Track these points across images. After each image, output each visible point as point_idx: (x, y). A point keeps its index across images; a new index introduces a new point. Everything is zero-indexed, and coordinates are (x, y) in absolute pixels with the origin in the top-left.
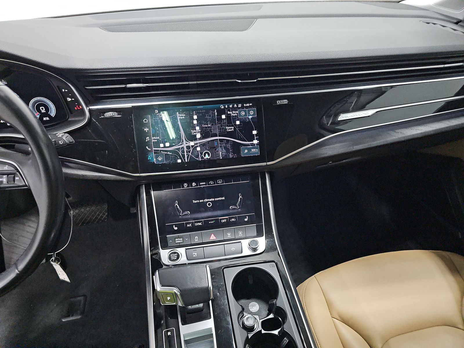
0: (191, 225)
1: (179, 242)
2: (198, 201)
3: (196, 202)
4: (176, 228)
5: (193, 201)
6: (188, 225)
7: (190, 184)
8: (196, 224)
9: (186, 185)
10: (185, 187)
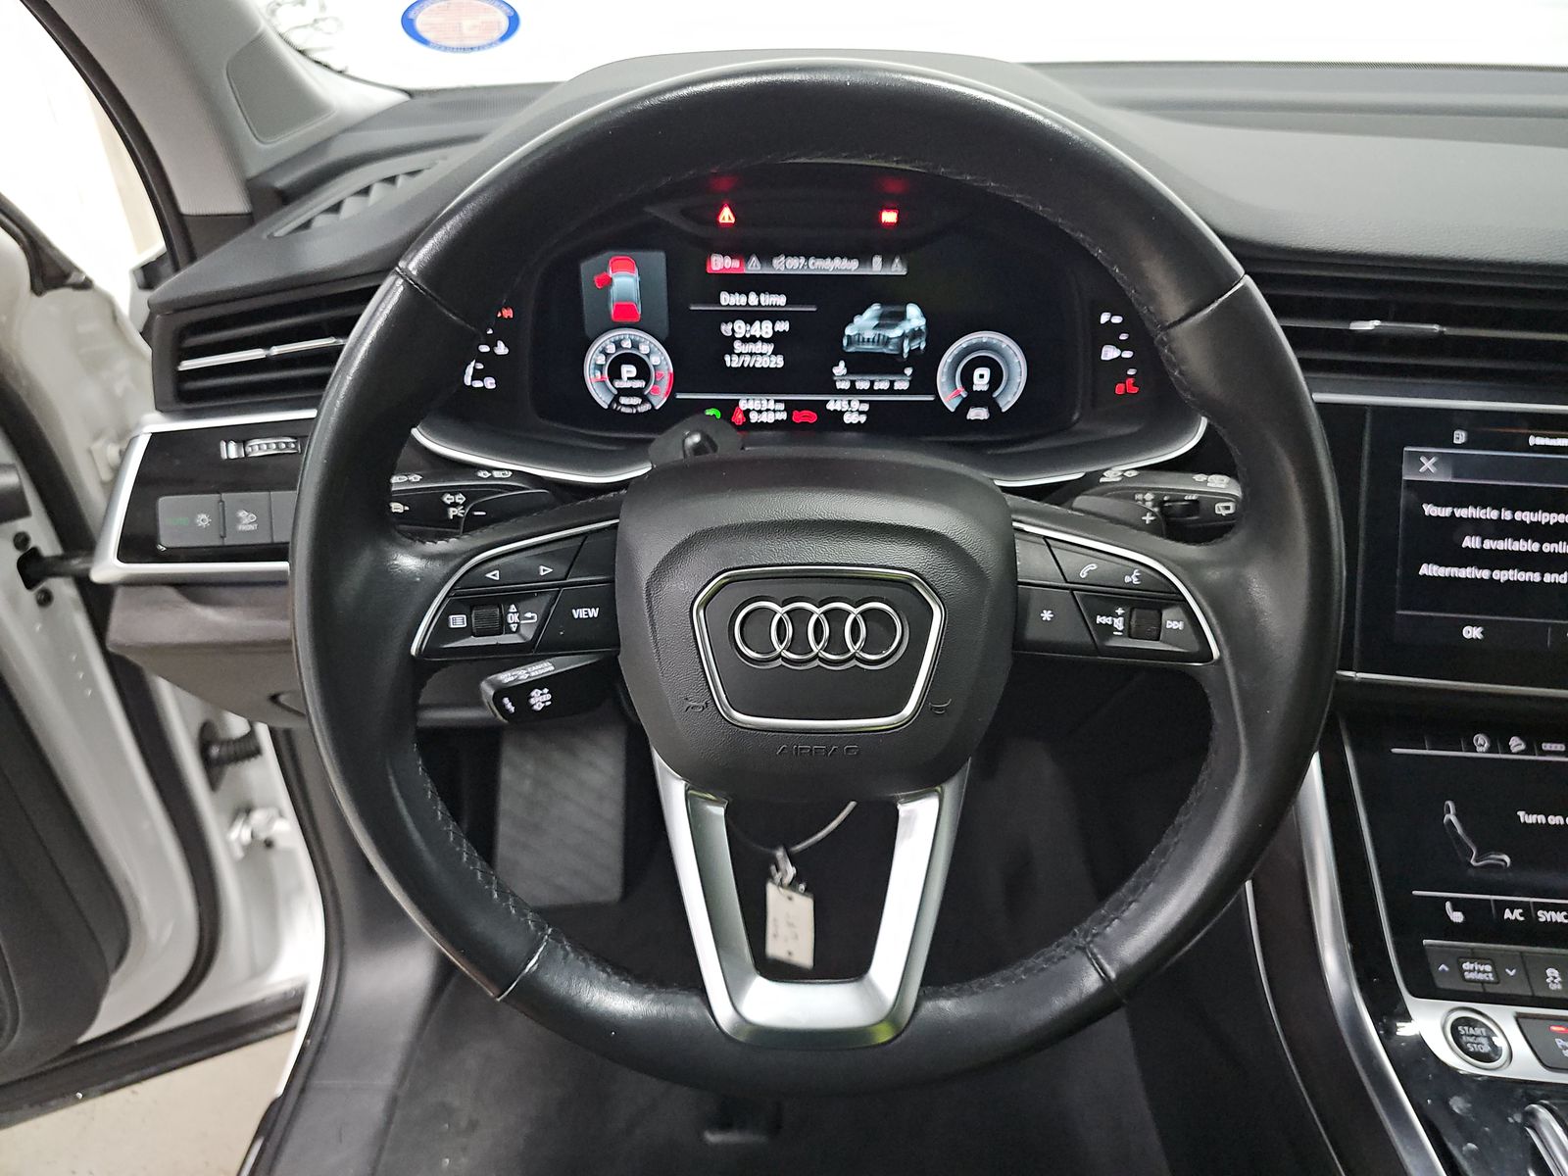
0: (1521, 915)
1: (1481, 977)
2: (1541, 819)
3: (1531, 819)
4: (1457, 917)
5: (1521, 814)
6: (1507, 911)
7: (1499, 743)
8: (1544, 916)
9: (1480, 741)
10: (1479, 749)
